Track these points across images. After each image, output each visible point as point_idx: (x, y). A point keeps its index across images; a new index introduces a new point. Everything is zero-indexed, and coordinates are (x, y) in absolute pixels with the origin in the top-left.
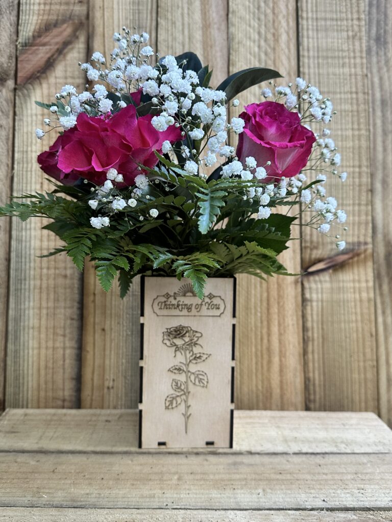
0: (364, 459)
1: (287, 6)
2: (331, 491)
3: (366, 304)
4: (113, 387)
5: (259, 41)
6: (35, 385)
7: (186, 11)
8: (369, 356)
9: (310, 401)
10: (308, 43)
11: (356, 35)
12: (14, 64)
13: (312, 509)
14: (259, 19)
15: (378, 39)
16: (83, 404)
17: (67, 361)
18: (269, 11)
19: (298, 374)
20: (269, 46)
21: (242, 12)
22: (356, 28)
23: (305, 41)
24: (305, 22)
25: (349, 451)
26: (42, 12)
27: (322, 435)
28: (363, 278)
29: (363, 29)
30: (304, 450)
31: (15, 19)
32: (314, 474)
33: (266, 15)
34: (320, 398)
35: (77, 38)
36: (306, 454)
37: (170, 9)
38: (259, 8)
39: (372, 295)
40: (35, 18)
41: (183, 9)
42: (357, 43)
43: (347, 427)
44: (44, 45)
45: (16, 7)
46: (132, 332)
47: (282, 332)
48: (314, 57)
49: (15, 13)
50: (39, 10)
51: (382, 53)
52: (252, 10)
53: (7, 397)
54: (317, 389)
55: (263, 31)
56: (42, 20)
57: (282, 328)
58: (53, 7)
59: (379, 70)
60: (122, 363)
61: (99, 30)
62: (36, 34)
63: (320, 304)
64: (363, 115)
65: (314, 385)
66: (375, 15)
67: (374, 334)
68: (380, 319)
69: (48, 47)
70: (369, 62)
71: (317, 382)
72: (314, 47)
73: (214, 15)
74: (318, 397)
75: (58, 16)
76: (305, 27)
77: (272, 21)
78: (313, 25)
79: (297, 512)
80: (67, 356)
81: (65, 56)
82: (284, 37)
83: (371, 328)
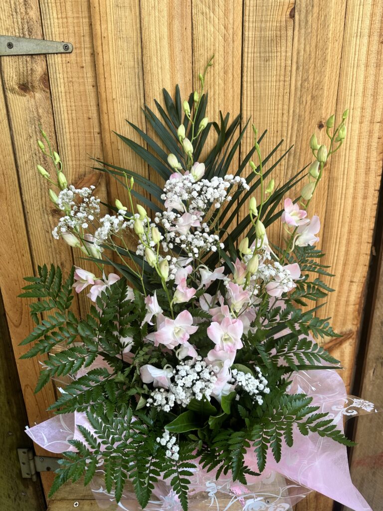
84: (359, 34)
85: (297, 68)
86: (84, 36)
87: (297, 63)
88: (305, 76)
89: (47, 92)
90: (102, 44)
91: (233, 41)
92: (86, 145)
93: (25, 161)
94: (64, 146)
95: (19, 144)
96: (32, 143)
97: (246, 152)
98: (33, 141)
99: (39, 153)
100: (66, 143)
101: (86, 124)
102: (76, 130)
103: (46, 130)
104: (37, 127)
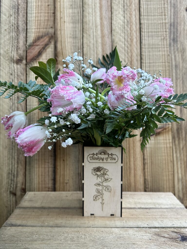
0: (165, 210)
1: (136, 27)
2: (151, 221)
3: (169, 149)
4: (68, 183)
5: (125, 42)
6: (37, 182)
7: (94, 30)
8: (170, 170)
9: (146, 188)
10: (145, 42)
11: (165, 38)
12: (25, 54)
13: (143, 228)
14: (124, 33)
15: (174, 40)
16: (56, 190)
17: (50, 173)
18: (129, 29)
19: (141, 177)
20: (129, 44)
21: (118, 30)
22: (165, 35)
23: (143, 42)
24: (143, 33)
25: (159, 207)
26: (36, 32)
27: (150, 201)
28: (168, 138)
29: (168, 36)
30: (142, 207)
31: (25, 35)
32: (145, 216)
33: (127, 31)
34: (150, 187)
35: (51, 42)
36: (143, 208)
37: (88, 29)
38: (124, 28)
39: (171, 145)
40: (33, 34)
41: (93, 29)
42: (165, 42)
43: (160, 198)
44: (37, 45)
45: (26, 30)
46: (75, 161)
47: (135, 160)
48: (147, 48)
49: (25, 32)
50: (35, 31)
51: (175, 45)
52: (121, 29)
53: (26, 187)
54: (149, 183)
55: (126, 38)
56: (36, 35)
57: (135, 159)
58: (41, 30)
59: (174, 52)
60: (71, 173)
61: (59, 39)
62: (34, 41)
63: (150, 149)
64: (167, 71)
65: (148, 181)
66: (172, 30)
67: (172, 161)
68: (175, 155)
69: (39, 47)
70: (170, 49)
71: (149, 180)
72: (147, 44)
73: (106, 31)
74: (149, 186)
75: (43, 33)
76: (143, 35)
77: (130, 34)
78: (147, 35)
79: (137, 229)
80: (50, 171)
81: (46, 50)
82: (135, 40)
83: (171, 159)
92: (45, 20)
93: (5, 30)
94: (31, 21)
95: (3, 20)
96: (11, 19)
97: (144, 24)
98: (12, 18)
99: (15, 24)
100: (32, 19)
101: (47, 9)
102: (40, 12)
103: (21, 12)
104: (16, 10)
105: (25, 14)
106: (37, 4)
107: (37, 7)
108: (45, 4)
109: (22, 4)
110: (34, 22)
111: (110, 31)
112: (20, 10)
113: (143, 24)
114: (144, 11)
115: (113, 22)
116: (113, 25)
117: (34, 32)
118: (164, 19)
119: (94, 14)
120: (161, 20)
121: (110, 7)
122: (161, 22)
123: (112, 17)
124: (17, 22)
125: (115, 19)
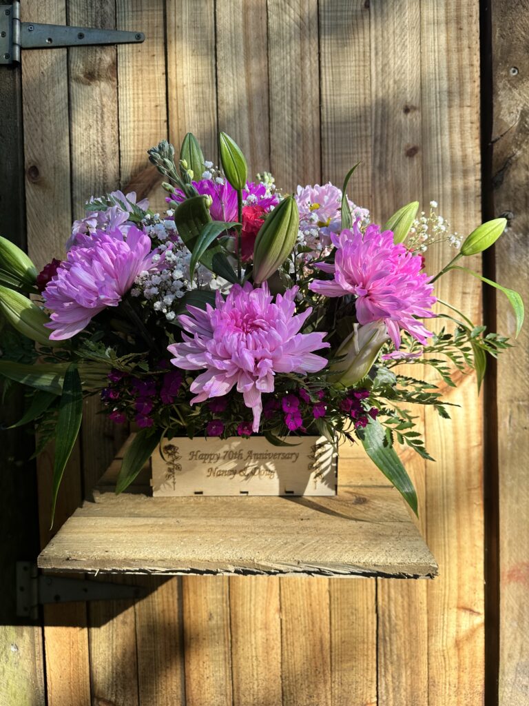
1: (313, 144)
5: (293, 173)
11: (364, 164)
14: (293, 156)
15: (380, 167)
18: (300, 150)
20: (300, 176)
21: (280, 151)
22: (364, 159)
24: (326, 157)
26: (136, 157)
29: (370, 160)
31: (118, 163)
33: (297, 153)
38: (292, 147)
40: (132, 161)
42: (365, 172)
45: (117, 154)
49: (117, 158)
50: (134, 156)
51: (383, 178)
52: (287, 149)
55: (295, 166)
56: (136, 163)
59: (381, 192)
62: (133, 174)
66: (379, 149)
69: (142, 184)
70: (373, 185)
72: (332, 176)
73: (260, 154)
76: (327, 160)
77: (302, 157)
78: (332, 159)
81: (155, 190)
82: (311, 169)
84: (436, 21)
85: (377, 54)
86: (157, 27)
87: (376, 48)
88: (385, 62)
89: (114, 81)
90: (175, 33)
91: (310, 30)
92: (151, 135)
93: (81, 153)
94: (127, 136)
95: (76, 134)
96: (91, 133)
97: (328, 139)
98: (93, 131)
99: (98, 143)
100: (129, 131)
101: (153, 112)
102: (141, 119)
103: (108, 120)
104: (99, 117)
105: (116, 124)
106: (136, 104)
107: (136, 109)
108: (150, 105)
109: (109, 103)
110: (132, 137)
111: (266, 153)
112: (106, 116)
113: (326, 140)
114: (327, 115)
115: (271, 137)
116: (271, 142)
117: (132, 157)
118: (363, 128)
119: (237, 122)
120: (359, 130)
121: (266, 108)
122: (359, 135)
123: (271, 127)
124: (102, 138)
125: (275, 131)
